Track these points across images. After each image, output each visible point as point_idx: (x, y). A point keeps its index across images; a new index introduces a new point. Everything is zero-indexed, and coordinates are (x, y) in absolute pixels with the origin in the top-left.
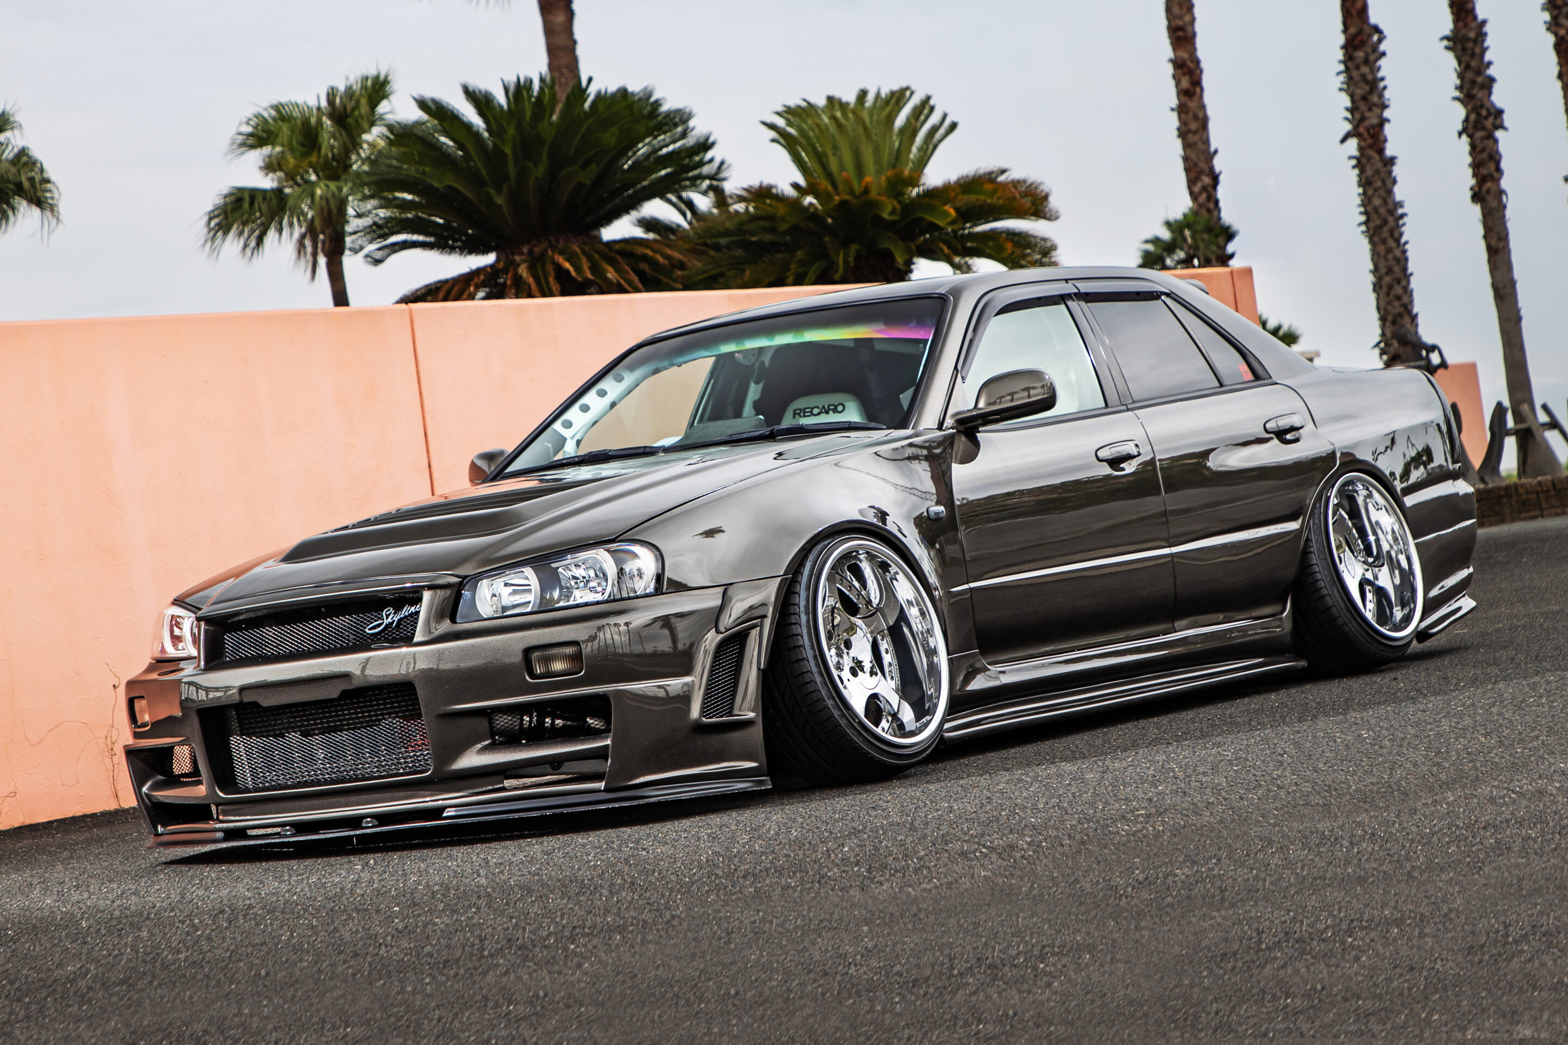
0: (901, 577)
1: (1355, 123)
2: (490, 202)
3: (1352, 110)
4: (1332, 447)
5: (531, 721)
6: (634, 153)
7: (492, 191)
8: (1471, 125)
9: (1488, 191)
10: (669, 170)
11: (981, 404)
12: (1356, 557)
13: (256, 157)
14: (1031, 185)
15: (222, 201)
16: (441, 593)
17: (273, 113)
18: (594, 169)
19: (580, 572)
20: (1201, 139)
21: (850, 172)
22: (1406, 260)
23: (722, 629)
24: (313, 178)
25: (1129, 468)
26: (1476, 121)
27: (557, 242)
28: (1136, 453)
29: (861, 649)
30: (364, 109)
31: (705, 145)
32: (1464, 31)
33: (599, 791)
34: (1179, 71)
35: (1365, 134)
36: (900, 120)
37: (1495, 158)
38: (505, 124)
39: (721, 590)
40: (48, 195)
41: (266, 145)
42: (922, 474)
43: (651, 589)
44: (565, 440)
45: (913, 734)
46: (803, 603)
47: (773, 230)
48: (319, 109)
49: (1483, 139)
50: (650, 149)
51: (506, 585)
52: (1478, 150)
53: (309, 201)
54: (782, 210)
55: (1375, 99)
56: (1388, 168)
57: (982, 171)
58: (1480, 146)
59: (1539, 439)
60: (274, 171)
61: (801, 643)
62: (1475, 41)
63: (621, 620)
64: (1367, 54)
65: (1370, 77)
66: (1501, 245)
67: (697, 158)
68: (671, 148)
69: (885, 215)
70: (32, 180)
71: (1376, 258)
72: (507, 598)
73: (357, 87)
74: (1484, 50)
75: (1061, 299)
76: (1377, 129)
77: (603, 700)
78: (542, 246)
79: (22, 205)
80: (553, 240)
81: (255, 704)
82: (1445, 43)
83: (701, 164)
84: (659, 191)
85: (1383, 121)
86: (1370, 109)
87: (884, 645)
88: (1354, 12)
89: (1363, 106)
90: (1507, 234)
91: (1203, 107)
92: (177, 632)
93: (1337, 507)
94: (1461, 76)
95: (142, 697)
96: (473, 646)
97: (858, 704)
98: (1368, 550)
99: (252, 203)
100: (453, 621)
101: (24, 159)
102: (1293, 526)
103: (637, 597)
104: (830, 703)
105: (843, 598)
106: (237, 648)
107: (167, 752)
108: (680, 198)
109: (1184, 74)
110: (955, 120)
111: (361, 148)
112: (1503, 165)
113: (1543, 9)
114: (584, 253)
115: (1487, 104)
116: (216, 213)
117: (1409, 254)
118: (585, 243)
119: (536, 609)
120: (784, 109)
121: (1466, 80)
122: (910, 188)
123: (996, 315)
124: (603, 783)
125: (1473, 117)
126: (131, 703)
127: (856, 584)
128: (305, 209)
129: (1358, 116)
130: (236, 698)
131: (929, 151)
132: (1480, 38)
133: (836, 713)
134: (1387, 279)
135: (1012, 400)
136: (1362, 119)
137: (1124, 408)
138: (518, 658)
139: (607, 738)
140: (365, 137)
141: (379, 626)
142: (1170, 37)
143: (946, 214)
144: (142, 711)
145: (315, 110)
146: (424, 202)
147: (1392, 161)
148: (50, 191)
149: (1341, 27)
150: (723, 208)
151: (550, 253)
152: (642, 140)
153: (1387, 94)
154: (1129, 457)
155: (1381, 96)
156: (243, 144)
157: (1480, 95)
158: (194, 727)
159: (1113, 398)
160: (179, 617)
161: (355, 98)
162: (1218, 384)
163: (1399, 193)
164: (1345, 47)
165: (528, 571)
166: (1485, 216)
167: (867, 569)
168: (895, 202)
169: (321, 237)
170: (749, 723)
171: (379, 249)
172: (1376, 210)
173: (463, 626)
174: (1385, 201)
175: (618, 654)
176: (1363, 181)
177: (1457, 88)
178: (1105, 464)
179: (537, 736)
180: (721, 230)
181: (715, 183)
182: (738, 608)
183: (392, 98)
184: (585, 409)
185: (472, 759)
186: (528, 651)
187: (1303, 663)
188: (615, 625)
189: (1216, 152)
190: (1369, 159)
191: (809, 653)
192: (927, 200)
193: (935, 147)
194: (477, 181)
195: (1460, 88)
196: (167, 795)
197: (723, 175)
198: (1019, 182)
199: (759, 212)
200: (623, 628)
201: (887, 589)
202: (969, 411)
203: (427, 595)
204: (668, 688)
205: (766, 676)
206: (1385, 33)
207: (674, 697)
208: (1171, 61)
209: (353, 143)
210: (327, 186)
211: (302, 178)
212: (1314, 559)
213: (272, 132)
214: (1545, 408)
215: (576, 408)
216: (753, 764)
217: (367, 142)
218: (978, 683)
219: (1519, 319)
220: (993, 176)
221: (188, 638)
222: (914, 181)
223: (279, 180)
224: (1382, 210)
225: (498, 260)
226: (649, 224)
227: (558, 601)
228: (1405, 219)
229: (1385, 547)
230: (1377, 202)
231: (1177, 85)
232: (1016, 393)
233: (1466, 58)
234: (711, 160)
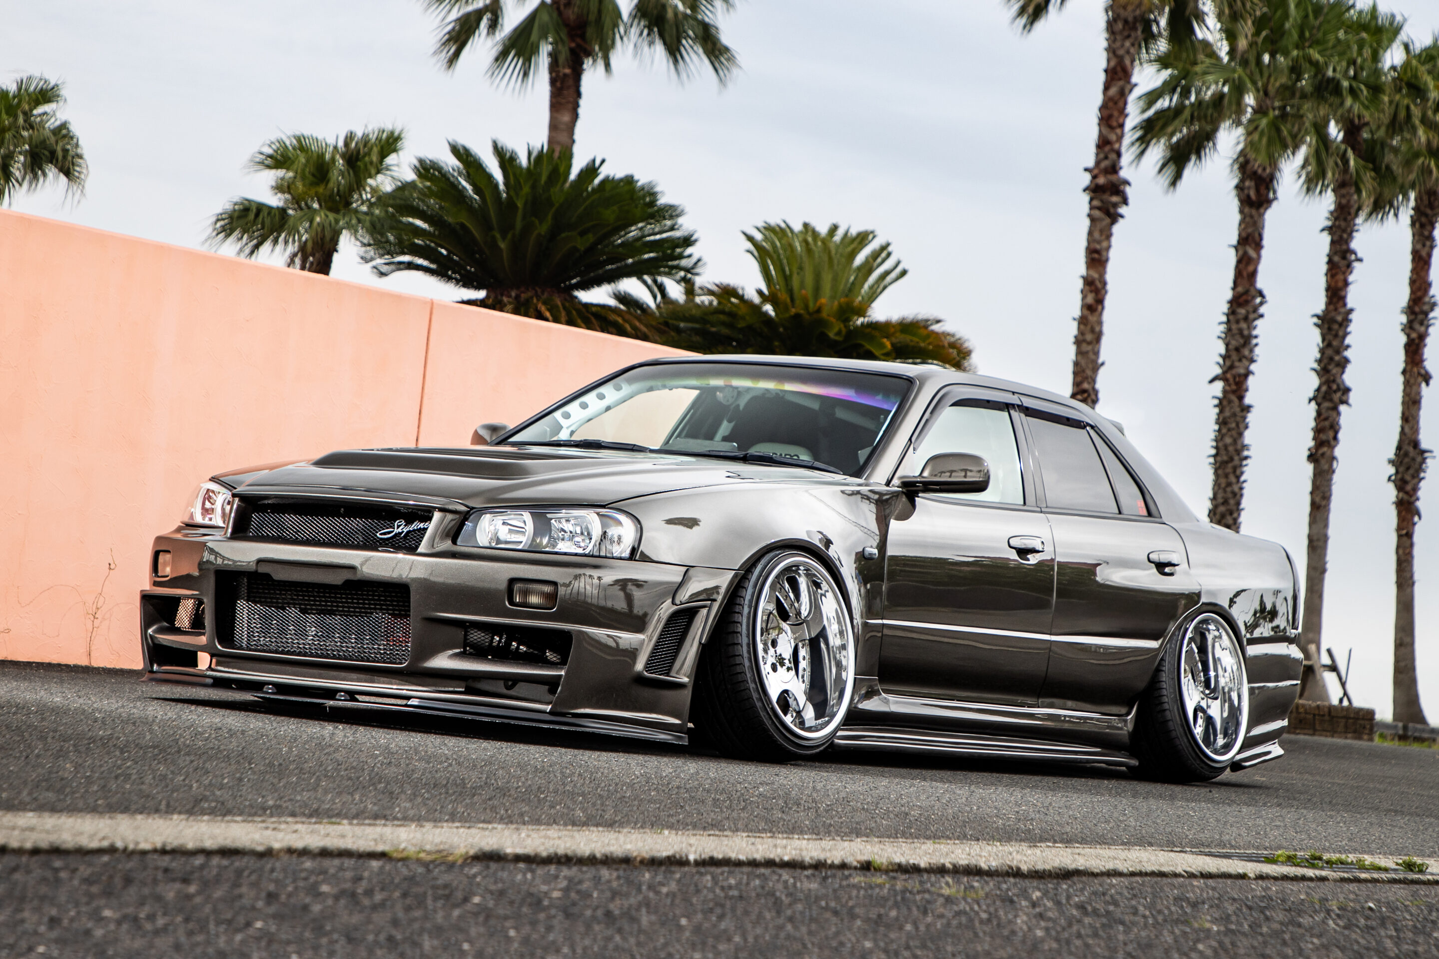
0: (830, 595)
1: (1225, 369)
2: (494, 245)
3: (1224, 357)
4: (1199, 587)
5: (500, 641)
6: (627, 234)
7: (498, 236)
8: (1321, 395)
9: (1323, 455)
10: (652, 255)
11: (926, 474)
12: (1197, 686)
13: (272, 176)
14: (959, 339)
15: (231, 207)
16: (450, 517)
17: (295, 142)
18: (591, 238)
19: (568, 527)
20: (1093, 350)
21: (808, 291)
22: (1242, 495)
23: (678, 602)
24: (316, 206)
25: (1033, 559)
26: (1326, 393)
27: (543, 293)
28: (1041, 549)
29: (785, 648)
30: (375, 158)
31: (688, 241)
32: (1333, 314)
33: (544, 712)
34: (1087, 288)
35: (1231, 380)
36: (860, 259)
37: (1335, 428)
38: (522, 181)
39: (685, 569)
40: (77, 169)
41: (282, 168)
42: (868, 514)
43: (626, 554)
44: (562, 427)
45: (810, 729)
46: (748, 597)
47: (731, 326)
48: (335, 147)
49: (1329, 409)
50: (640, 234)
51: (504, 523)
52: (1322, 417)
53: (307, 225)
54: (743, 310)
55: (1246, 352)
56: (1244, 413)
57: (920, 317)
58: (1324, 415)
59: (1318, 677)
60: (283, 192)
61: (739, 630)
62: (1341, 325)
63: (596, 573)
64: (1248, 312)
65: (1246, 333)
66: (1323, 503)
67: (678, 250)
68: (658, 237)
69: (832, 335)
70: (65, 151)
71: (1216, 488)
72: (504, 533)
73: (373, 137)
74: (1346, 334)
75: (1007, 407)
76: (1242, 379)
77: (567, 636)
78: (530, 294)
79: (52, 171)
80: (539, 291)
81: (267, 576)
82: (1315, 320)
83: (681, 257)
84: (636, 271)
85: (1248, 373)
86: (1240, 360)
87: (803, 652)
88: (1245, 274)
89: (1235, 356)
90: (1330, 495)
91: (1100, 323)
92: (208, 505)
93: (1191, 640)
94: (1322, 351)
95: (168, 552)
96: (467, 566)
97: (774, 695)
98: (1207, 684)
99: (257, 215)
100: (454, 542)
101: (64, 132)
102: (1153, 644)
103: (613, 558)
104: (752, 686)
105: (779, 605)
106: (260, 527)
107: (175, 602)
108: (655, 281)
109: (1091, 291)
110: (906, 268)
111: (365, 190)
112: (1340, 435)
113: (1402, 312)
114: (564, 308)
115: (1338, 381)
116: (224, 216)
117: (1245, 492)
118: (565, 300)
119: (526, 548)
120: (764, 225)
121: (1326, 355)
122: (856, 318)
123: (952, 405)
124: (550, 707)
125: (1324, 388)
126: (156, 555)
127: (792, 595)
128: (302, 231)
129: (1228, 363)
130: (253, 567)
131: (879, 290)
132: (1345, 323)
133: (755, 696)
134: (1222, 509)
135: (950, 477)
136: (1232, 367)
137: (1039, 509)
138: (503, 586)
139: (562, 669)
140: (370, 181)
141: (389, 533)
142: (1086, 257)
143: (882, 346)
144: (165, 565)
145: (331, 148)
146: (437, 233)
147: (1248, 408)
148: (79, 166)
149: (1231, 284)
150: (691, 297)
151: (535, 300)
152: (635, 223)
153: (1257, 350)
154: (1034, 551)
155: (1251, 351)
156: (261, 163)
157: (1334, 371)
158: (210, 584)
159: (1030, 499)
160: (213, 492)
161: (369, 145)
162: (1117, 511)
163: (1249, 437)
164: (1231, 302)
165: (527, 516)
166: (1316, 475)
167: (803, 583)
168: (842, 326)
169: (311, 259)
170: (681, 686)
171: (386, 264)
172: (1226, 447)
173: (460, 548)
174: (1235, 441)
175: (587, 603)
176: (1221, 420)
177: (1316, 361)
178: (1014, 551)
179: (502, 655)
180: (687, 315)
181: (689, 276)
182: (695, 586)
183: (401, 153)
184: (584, 406)
185: (443, 661)
186: (512, 581)
187: (1134, 762)
188: (590, 576)
189: (1103, 364)
190: (1230, 402)
191: (745, 641)
192: (868, 330)
193: (885, 288)
194: (486, 224)
195: (1319, 361)
196: (167, 639)
197: (696, 271)
198: (949, 334)
199: (721, 307)
200: (596, 581)
201: (816, 606)
202: (914, 477)
203: (437, 516)
204: (620, 641)
205: (705, 651)
206: (1268, 298)
207: (623, 650)
208: (1083, 277)
209: (358, 184)
210: (327, 216)
211: (306, 204)
212: (1164, 677)
213: (290, 158)
214: (1329, 651)
215: (576, 403)
216: (677, 722)
217: (371, 186)
218: (872, 705)
219: (1324, 571)
220: (929, 323)
221: (219, 511)
222: (862, 312)
223: (286, 201)
224: (1231, 449)
225: (488, 297)
226: (623, 298)
227: (546, 546)
228: (1248, 461)
229: (1222, 682)
230: (1228, 440)
231: (1084, 299)
232: (955, 471)
233: (1329, 337)
234: (690, 256)
